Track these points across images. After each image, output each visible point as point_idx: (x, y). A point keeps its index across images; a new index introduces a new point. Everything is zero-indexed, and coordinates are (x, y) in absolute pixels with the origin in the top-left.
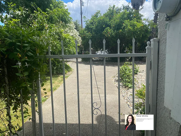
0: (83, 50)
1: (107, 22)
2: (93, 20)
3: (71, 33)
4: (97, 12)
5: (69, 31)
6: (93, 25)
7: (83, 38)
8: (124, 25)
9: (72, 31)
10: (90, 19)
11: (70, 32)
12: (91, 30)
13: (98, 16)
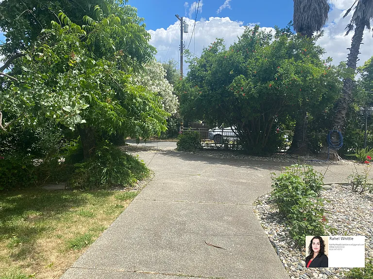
0: (182, 125)
1: (239, 62)
2: (205, 59)
3: (156, 87)
4: (216, 41)
5: (151, 82)
6: (206, 71)
7: (183, 99)
8: (280, 70)
9: (158, 82)
10: (199, 57)
11: (153, 85)
12: (201, 82)
13: (217, 51)
